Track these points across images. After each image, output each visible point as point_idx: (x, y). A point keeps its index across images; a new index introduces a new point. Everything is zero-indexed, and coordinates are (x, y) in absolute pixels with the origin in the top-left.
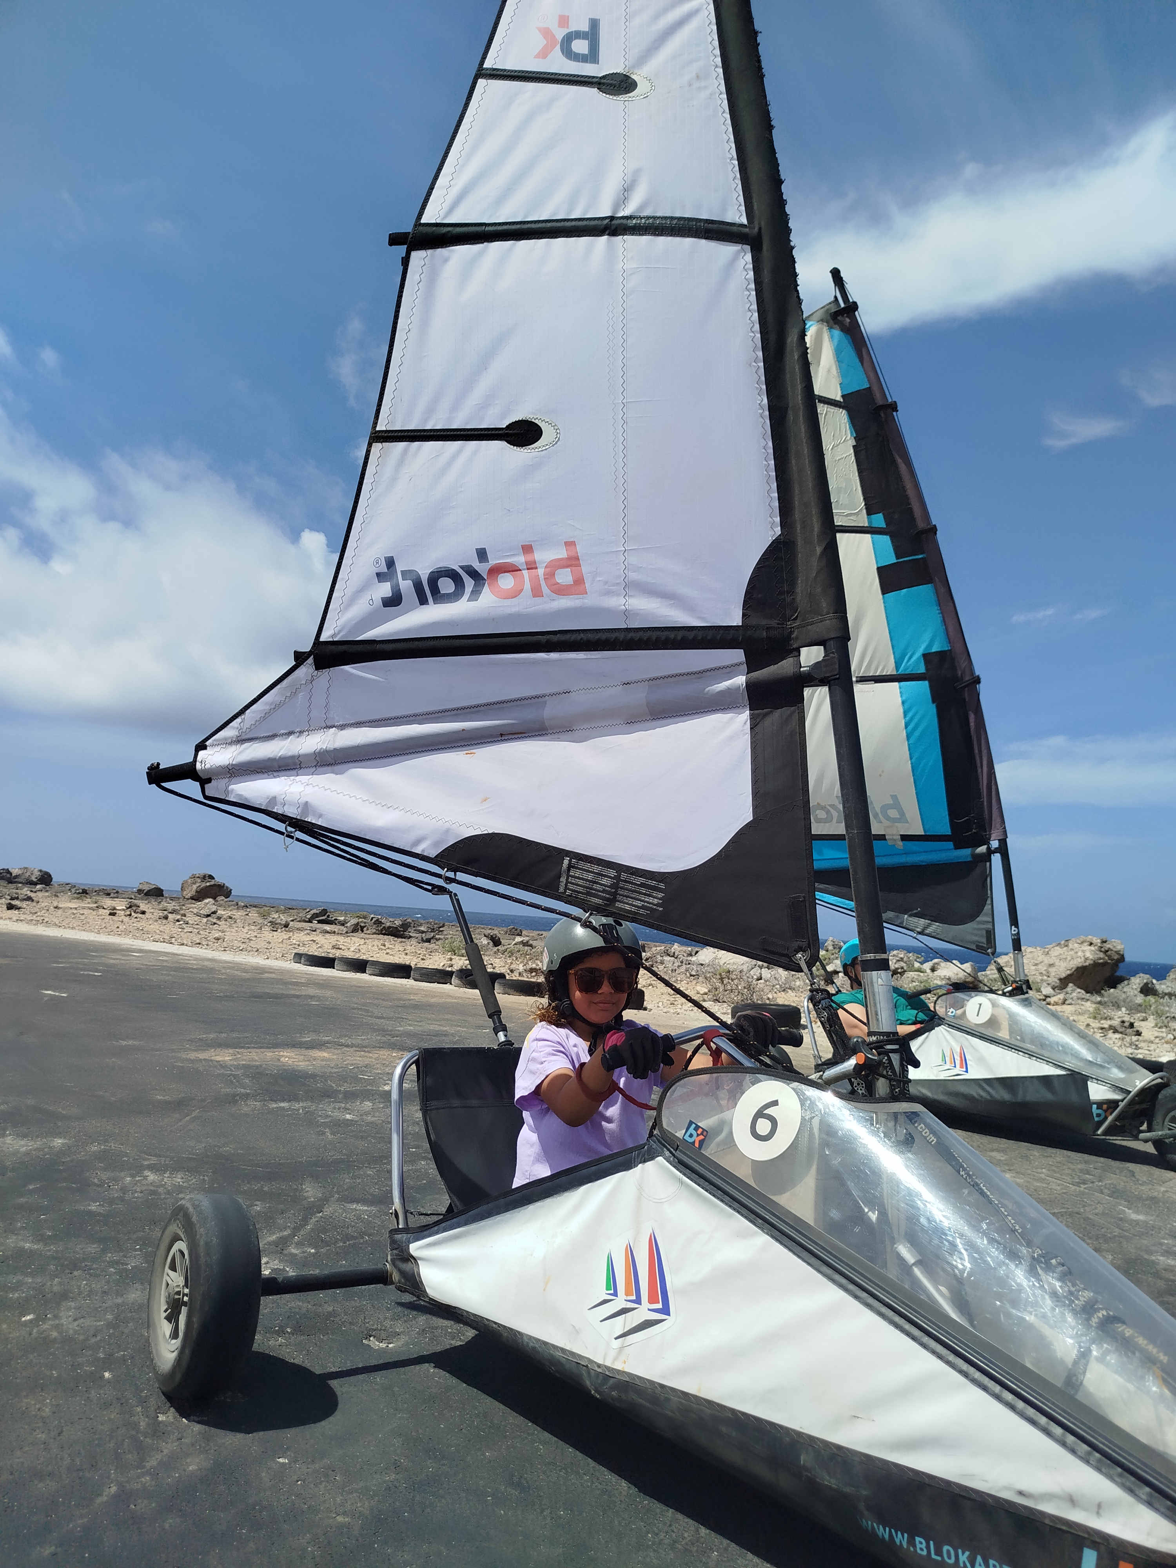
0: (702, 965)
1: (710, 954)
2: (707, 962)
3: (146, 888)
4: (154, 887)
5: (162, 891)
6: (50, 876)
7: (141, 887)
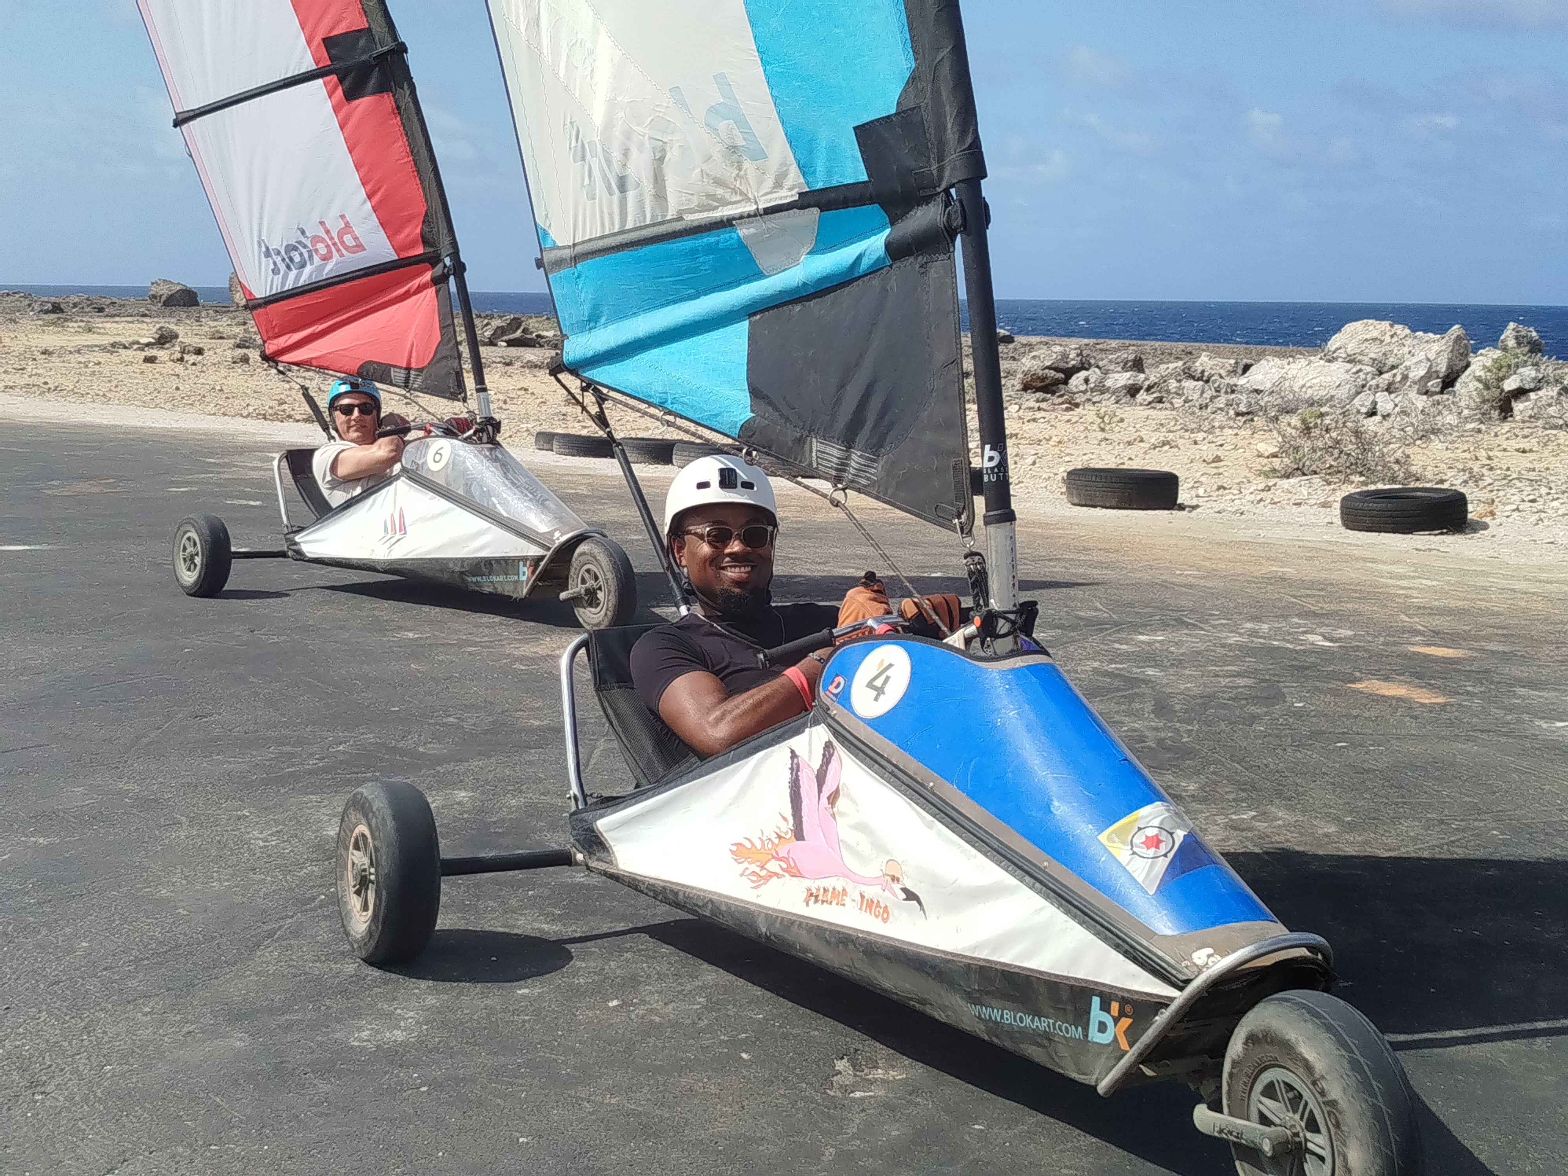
0: (1258, 391)
1: (1273, 371)
2: (1269, 385)
3: (165, 291)
7: (154, 290)
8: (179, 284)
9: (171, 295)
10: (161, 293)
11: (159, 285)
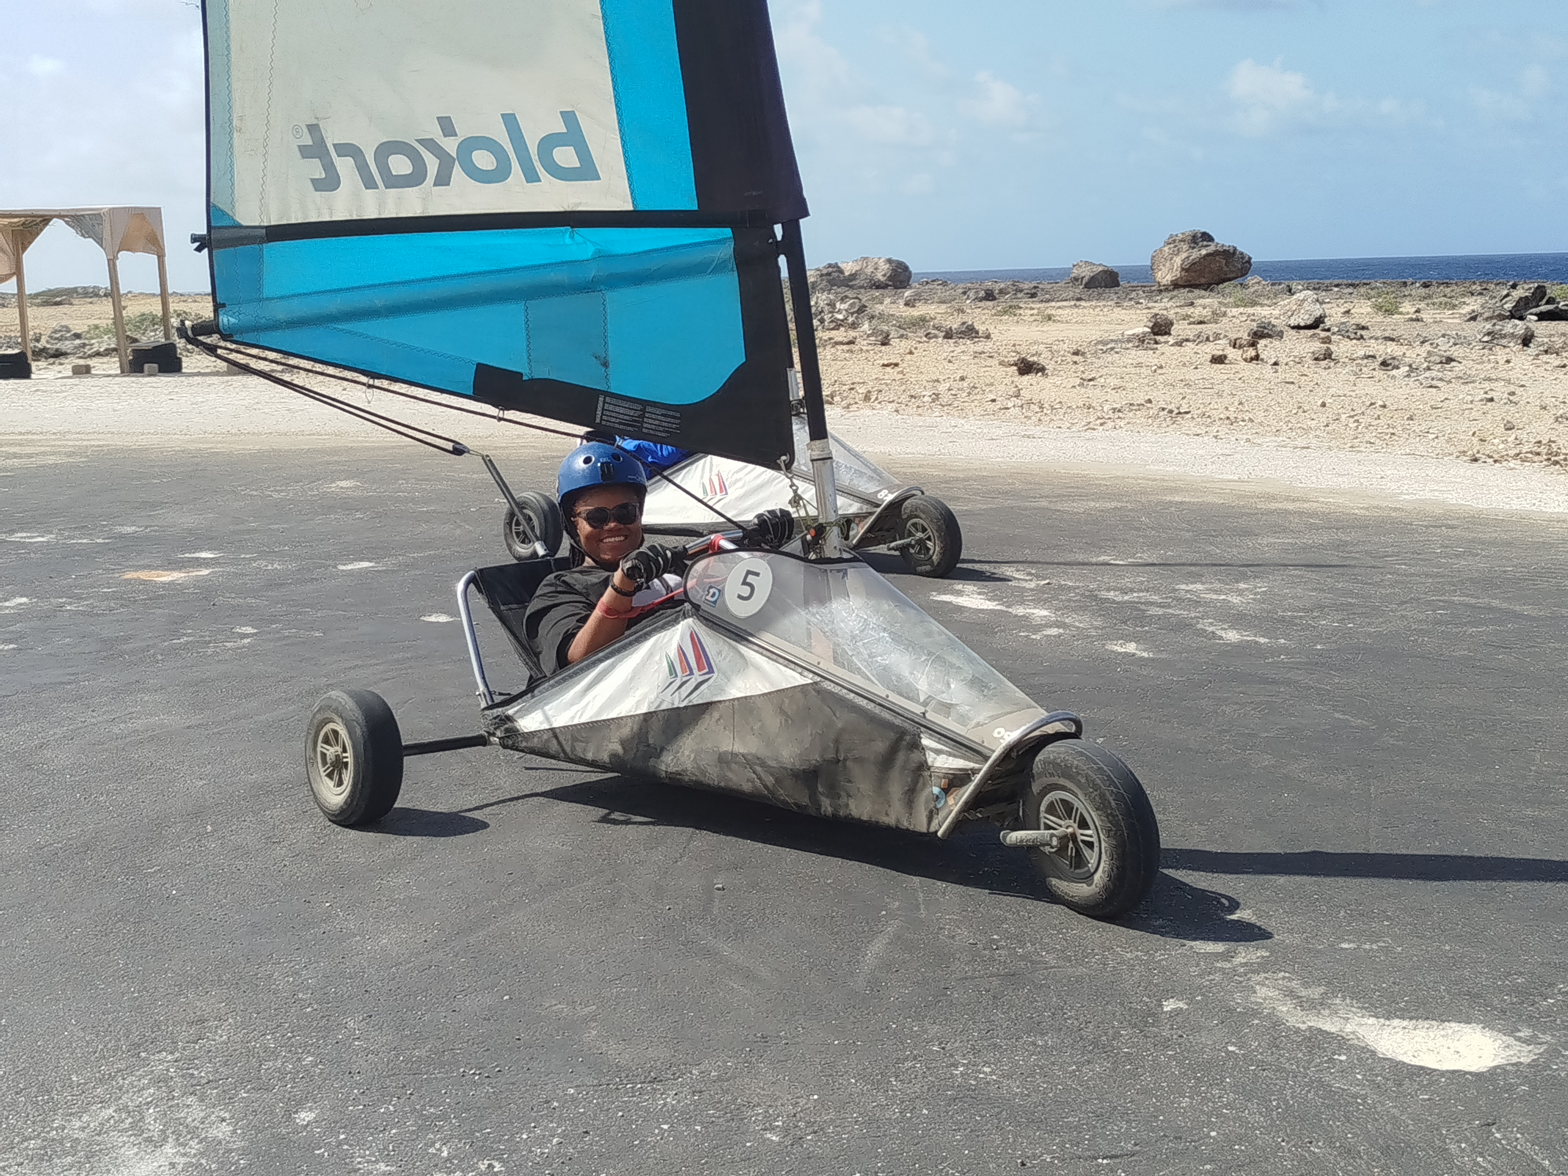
3: (1086, 273)
4: (1100, 269)
5: (1116, 274)
6: (906, 268)
7: (1076, 272)
8: (1100, 265)
9: (1093, 277)
10: (1083, 275)
11: (1080, 267)
